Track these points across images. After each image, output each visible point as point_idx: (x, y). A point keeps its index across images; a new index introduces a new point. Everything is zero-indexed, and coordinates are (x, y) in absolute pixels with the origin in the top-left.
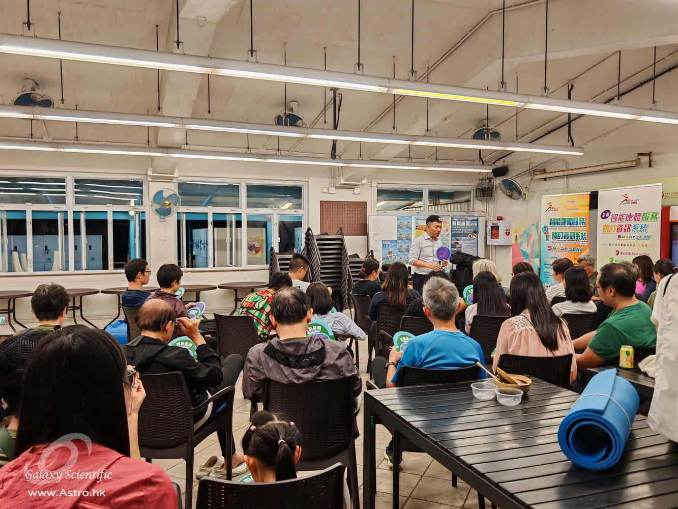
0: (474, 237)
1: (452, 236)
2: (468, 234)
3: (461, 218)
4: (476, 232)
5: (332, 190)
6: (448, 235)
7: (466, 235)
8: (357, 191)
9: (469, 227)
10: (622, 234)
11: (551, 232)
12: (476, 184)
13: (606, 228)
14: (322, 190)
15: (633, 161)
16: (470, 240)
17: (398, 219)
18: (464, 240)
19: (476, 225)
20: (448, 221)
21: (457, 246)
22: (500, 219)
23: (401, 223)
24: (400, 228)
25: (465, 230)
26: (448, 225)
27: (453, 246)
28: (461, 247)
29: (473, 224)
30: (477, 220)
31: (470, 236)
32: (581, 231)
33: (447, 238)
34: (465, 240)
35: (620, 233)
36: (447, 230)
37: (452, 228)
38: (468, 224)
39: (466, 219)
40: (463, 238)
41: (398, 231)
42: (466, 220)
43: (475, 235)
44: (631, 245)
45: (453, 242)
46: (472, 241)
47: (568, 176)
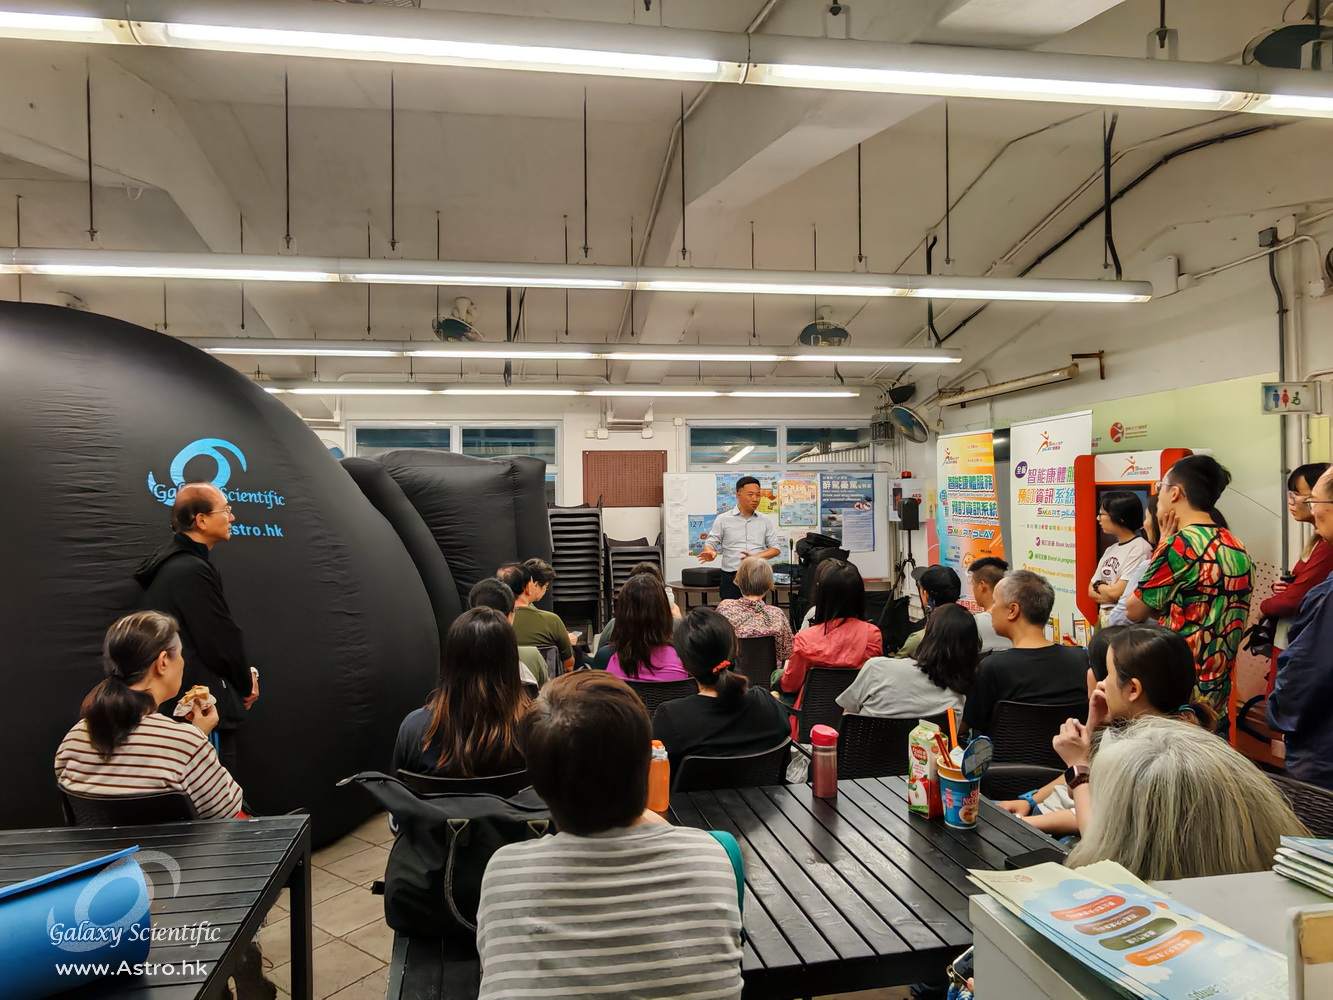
0: (866, 507)
1: (823, 506)
2: (855, 502)
3: (840, 476)
4: (870, 499)
5: (603, 433)
6: (815, 504)
7: (850, 504)
8: (647, 433)
9: (857, 491)
10: (1046, 508)
11: (950, 500)
12: (870, 417)
13: (1022, 495)
14: (586, 433)
15: (1065, 369)
16: (859, 513)
17: (718, 479)
18: (846, 514)
19: (869, 486)
20: (814, 481)
21: (834, 523)
22: (907, 475)
23: (724, 484)
24: (723, 493)
25: (847, 496)
26: (814, 487)
27: (825, 524)
28: (841, 526)
29: (864, 486)
30: (872, 478)
31: (859, 506)
32: (989, 499)
33: (813, 510)
34: (850, 513)
35: (1040, 506)
36: (813, 497)
37: (822, 493)
38: (853, 485)
39: (849, 477)
40: (844, 510)
41: (719, 499)
42: (849, 479)
43: (868, 504)
44: (1054, 527)
45: (826, 516)
46: (863, 514)
47: (992, 398)
